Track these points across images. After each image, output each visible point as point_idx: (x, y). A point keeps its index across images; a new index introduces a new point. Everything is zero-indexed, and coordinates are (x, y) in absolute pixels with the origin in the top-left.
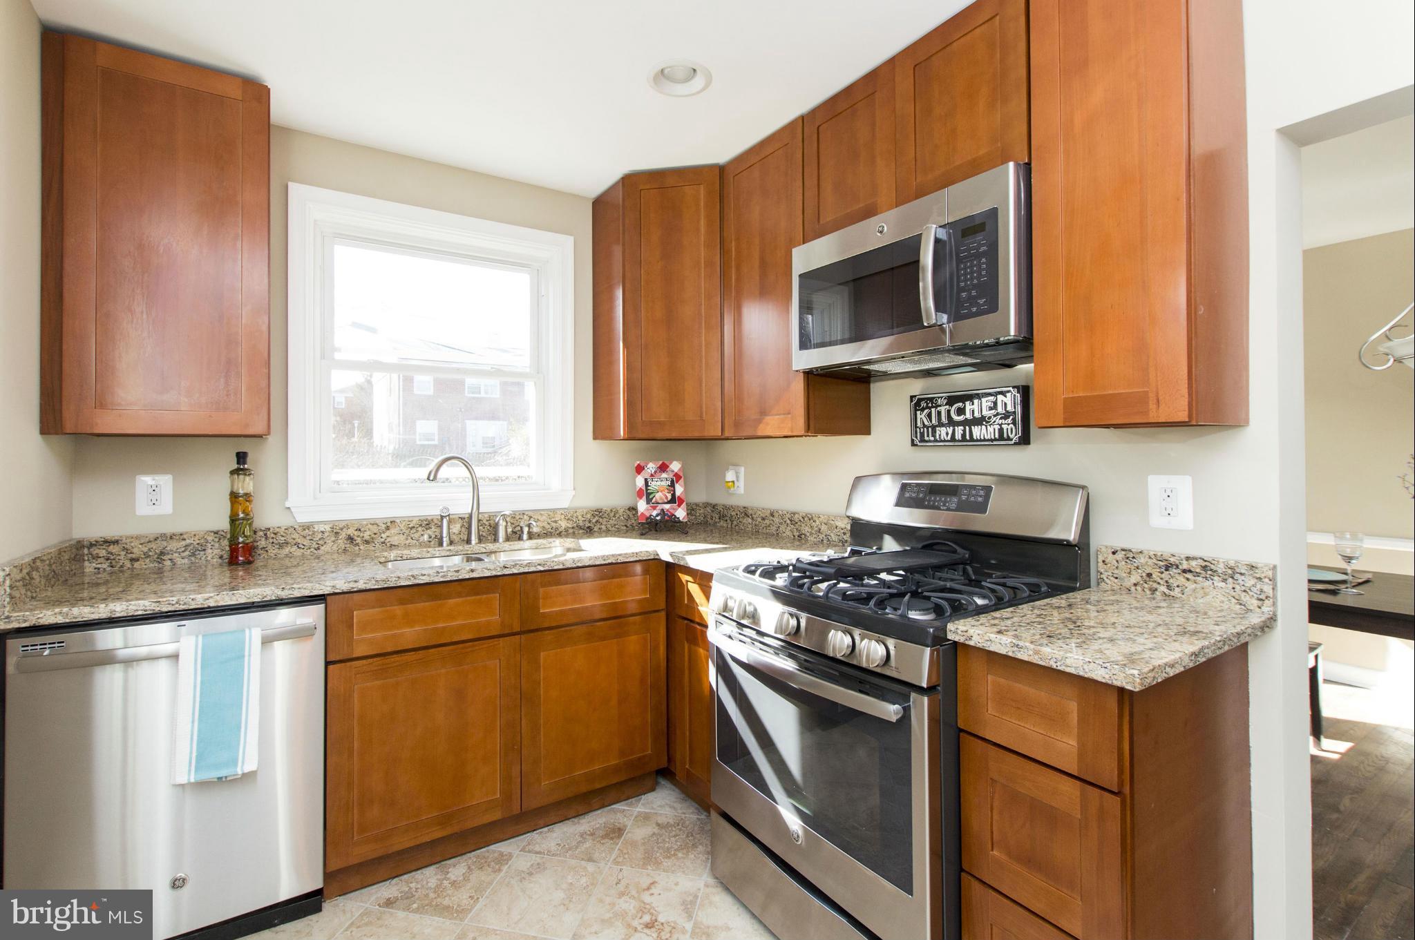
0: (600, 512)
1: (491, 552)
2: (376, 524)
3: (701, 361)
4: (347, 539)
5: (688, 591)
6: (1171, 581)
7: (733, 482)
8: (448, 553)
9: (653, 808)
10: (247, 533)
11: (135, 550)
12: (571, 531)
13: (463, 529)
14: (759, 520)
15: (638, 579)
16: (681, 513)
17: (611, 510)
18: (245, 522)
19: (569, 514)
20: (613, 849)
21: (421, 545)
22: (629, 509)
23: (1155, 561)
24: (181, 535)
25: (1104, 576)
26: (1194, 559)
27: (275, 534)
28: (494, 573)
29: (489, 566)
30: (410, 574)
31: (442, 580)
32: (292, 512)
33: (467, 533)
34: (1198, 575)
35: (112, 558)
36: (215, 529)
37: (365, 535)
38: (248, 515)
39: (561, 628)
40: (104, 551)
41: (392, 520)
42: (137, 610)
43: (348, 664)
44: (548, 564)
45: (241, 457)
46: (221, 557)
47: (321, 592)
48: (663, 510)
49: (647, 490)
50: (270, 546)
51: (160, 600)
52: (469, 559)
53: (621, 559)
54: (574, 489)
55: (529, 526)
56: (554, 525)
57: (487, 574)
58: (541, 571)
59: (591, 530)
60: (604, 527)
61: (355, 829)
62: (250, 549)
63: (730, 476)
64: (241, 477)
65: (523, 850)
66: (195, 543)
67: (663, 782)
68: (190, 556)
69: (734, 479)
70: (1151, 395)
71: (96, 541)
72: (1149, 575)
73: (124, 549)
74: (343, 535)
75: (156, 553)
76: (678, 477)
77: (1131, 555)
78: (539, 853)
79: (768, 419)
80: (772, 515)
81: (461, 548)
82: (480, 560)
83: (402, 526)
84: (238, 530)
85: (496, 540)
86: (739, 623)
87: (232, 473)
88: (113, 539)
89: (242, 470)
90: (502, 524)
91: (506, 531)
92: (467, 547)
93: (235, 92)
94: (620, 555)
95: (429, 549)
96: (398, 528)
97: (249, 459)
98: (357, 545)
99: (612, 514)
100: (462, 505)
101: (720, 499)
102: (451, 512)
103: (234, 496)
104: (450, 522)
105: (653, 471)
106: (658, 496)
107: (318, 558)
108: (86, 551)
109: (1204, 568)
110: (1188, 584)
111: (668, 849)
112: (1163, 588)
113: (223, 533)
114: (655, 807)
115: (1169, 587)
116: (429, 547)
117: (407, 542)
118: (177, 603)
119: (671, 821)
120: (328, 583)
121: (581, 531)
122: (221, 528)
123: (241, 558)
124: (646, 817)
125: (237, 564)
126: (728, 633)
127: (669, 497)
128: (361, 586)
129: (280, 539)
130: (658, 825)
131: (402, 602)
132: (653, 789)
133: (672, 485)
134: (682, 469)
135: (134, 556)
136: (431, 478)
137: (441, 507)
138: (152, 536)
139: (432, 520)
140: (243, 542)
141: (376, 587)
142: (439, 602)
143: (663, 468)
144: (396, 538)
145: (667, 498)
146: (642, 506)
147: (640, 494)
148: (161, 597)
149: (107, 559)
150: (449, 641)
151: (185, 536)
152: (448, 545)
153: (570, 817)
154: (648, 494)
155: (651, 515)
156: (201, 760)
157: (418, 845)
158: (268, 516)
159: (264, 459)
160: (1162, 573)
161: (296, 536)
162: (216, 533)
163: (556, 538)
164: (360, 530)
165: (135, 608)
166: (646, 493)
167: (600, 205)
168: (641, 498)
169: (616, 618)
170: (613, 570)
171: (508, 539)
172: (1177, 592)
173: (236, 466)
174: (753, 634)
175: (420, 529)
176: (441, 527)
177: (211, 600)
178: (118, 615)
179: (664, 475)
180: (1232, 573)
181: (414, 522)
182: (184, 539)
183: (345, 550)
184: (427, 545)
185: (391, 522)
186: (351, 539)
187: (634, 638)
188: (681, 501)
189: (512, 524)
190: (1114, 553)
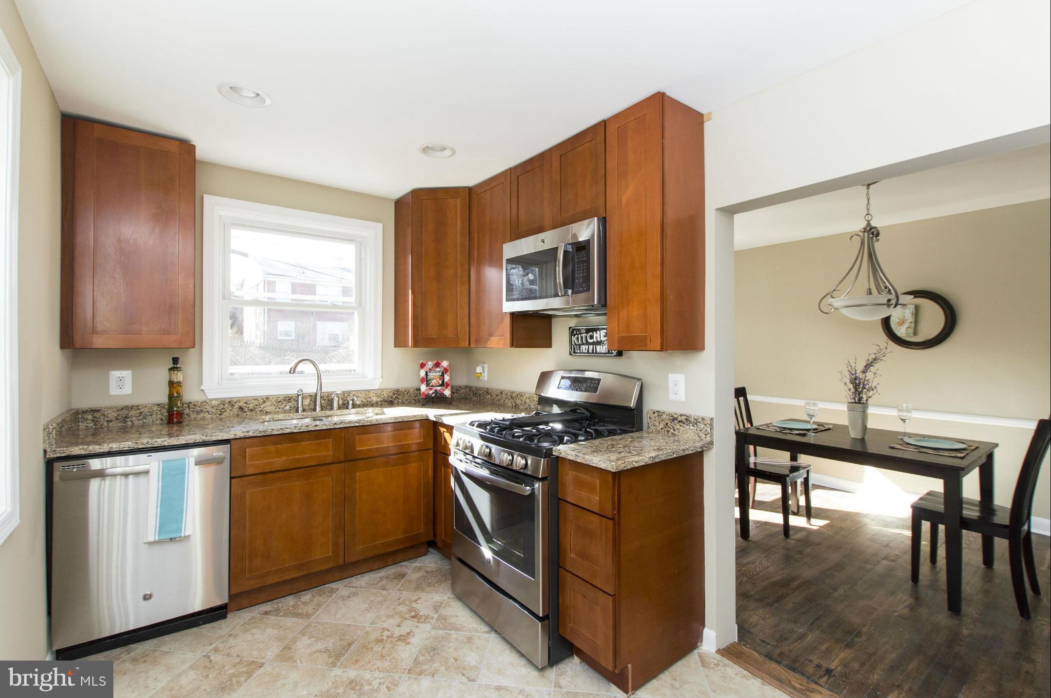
0: (398, 392)
1: (329, 416)
2: (257, 399)
3: (457, 303)
4: (239, 409)
5: (444, 437)
6: (675, 427)
7: (481, 373)
8: (302, 417)
9: (424, 564)
10: (179, 404)
11: (110, 416)
12: (379, 403)
13: (312, 402)
14: (495, 396)
15: (417, 430)
16: (447, 392)
17: (405, 391)
18: (178, 398)
19: (378, 393)
20: (398, 584)
21: (285, 412)
22: (417, 390)
23: (669, 417)
24: (138, 406)
25: (650, 425)
26: (683, 415)
27: (195, 406)
28: (329, 427)
29: (327, 423)
30: (280, 427)
31: (298, 431)
32: (205, 393)
33: (313, 405)
34: (684, 423)
35: (96, 420)
36: (158, 402)
37: (250, 406)
38: (179, 394)
39: (368, 459)
40: (91, 416)
41: (267, 397)
42: (125, 447)
43: (244, 478)
44: (361, 422)
45: (175, 360)
46: (162, 420)
47: (227, 438)
48: (436, 390)
49: (427, 378)
50: (191, 413)
51: (138, 442)
52: (315, 420)
53: (406, 419)
54: (382, 378)
55: (353, 400)
56: (369, 399)
57: (325, 428)
58: (357, 426)
59: (392, 403)
60: (400, 401)
61: (247, 571)
62: (180, 414)
63: (479, 370)
64: (175, 372)
65: (346, 586)
66: (146, 411)
67: (431, 550)
68: (143, 419)
69: (482, 372)
70: (648, 337)
71: (86, 410)
72: (667, 424)
73: (103, 415)
74: (236, 406)
75: (122, 417)
76: (446, 370)
77: (660, 414)
78: (355, 587)
79: (492, 338)
80: (501, 393)
81: (310, 413)
82: (321, 420)
83: (273, 401)
84: (174, 403)
85: (332, 409)
86: (465, 453)
87: (170, 369)
88: (96, 409)
89: (176, 368)
90: (336, 399)
91: (338, 402)
92: (314, 413)
93: (174, 148)
94: (405, 417)
95: (290, 414)
96: (270, 402)
97: (180, 361)
98: (245, 412)
99: (406, 393)
100: (311, 388)
101: (474, 383)
102: (304, 392)
103: (171, 384)
104: (303, 398)
105: (431, 367)
106: (434, 382)
107: (221, 420)
108: (80, 416)
109: (686, 420)
110: (681, 428)
111: (430, 583)
112: (672, 430)
113: (163, 405)
114: (425, 563)
115: (674, 430)
116: (290, 413)
117: (276, 410)
118: (147, 443)
119: (434, 570)
120: (232, 433)
121: (386, 403)
122: (161, 402)
123: (175, 420)
124: (420, 568)
125: (173, 423)
126: (460, 458)
127: (440, 382)
128: (251, 434)
129: (199, 408)
130: (426, 572)
131: (275, 443)
132: (425, 554)
133: (443, 375)
134: (450, 365)
135: (109, 419)
136: (292, 372)
137: (298, 389)
138: (120, 407)
139: (292, 397)
140: (177, 411)
141: (259, 435)
142: (296, 444)
143: (437, 365)
144: (269, 408)
145: (439, 383)
146: (423, 388)
147: (422, 381)
148: (137, 440)
149: (93, 421)
150: (302, 466)
151: (140, 407)
152: (301, 412)
153: (374, 569)
154: (427, 381)
155: (429, 394)
156: (162, 527)
157: (284, 581)
158: (191, 395)
159: (188, 361)
160: (671, 423)
161: (207, 407)
162: (159, 405)
163: (370, 407)
164: (247, 403)
165: (123, 446)
166: (426, 380)
167: (399, 204)
168: (423, 383)
169: (403, 454)
170: (402, 425)
171: (339, 408)
172: (676, 432)
173: (172, 366)
174: (470, 457)
175: (284, 402)
176: (297, 401)
177: (166, 442)
178: (114, 450)
179: (438, 369)
180: (696, 422)
181: (281, 398)
182: (140, 409)
183: (238, 415)
184: (290, 411)
185: (266, 398)
186: (241, 408)
187: (413, 465)
188: (448, 385)
189: (342, 399)
190: (654, 413)
